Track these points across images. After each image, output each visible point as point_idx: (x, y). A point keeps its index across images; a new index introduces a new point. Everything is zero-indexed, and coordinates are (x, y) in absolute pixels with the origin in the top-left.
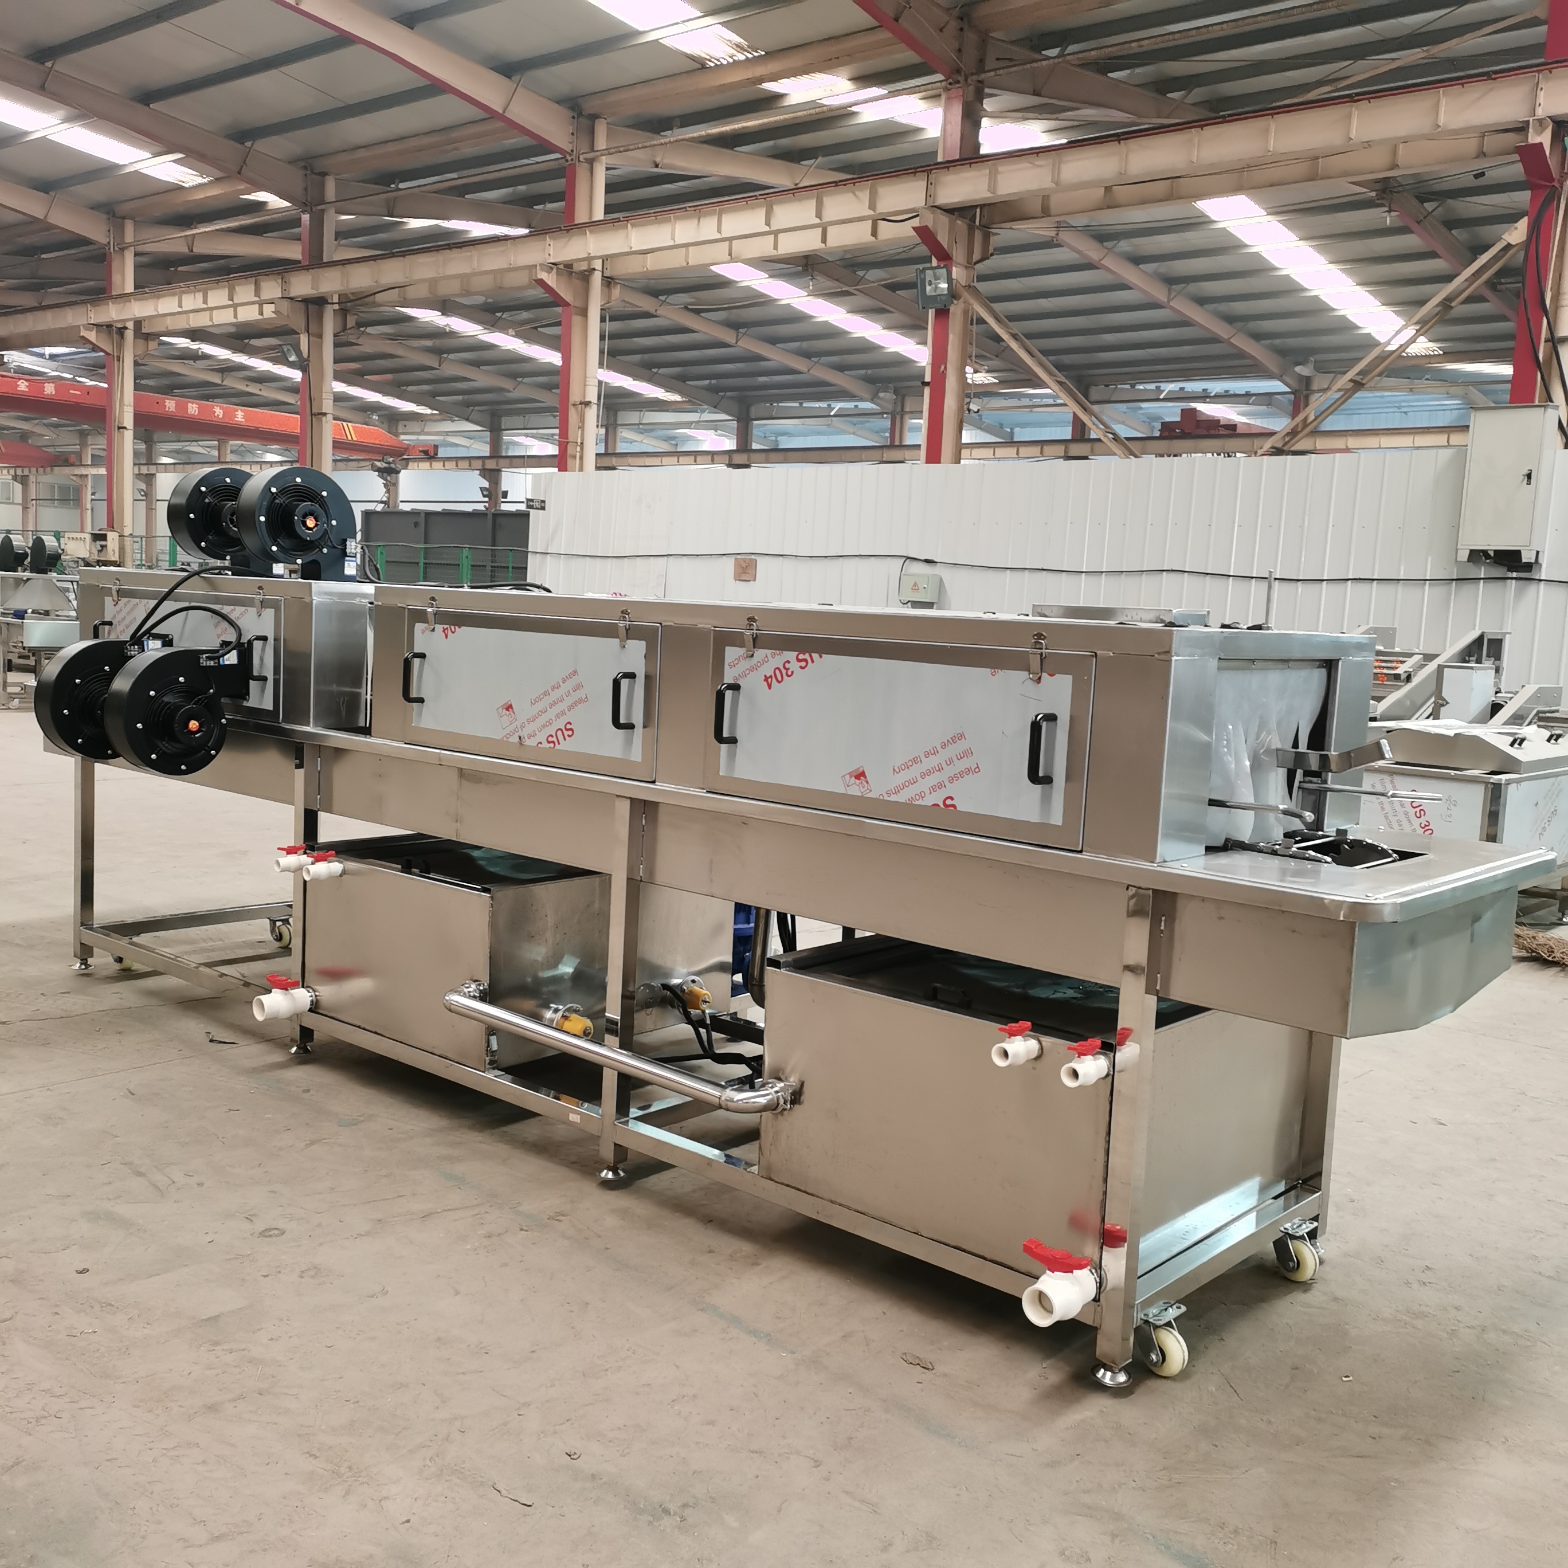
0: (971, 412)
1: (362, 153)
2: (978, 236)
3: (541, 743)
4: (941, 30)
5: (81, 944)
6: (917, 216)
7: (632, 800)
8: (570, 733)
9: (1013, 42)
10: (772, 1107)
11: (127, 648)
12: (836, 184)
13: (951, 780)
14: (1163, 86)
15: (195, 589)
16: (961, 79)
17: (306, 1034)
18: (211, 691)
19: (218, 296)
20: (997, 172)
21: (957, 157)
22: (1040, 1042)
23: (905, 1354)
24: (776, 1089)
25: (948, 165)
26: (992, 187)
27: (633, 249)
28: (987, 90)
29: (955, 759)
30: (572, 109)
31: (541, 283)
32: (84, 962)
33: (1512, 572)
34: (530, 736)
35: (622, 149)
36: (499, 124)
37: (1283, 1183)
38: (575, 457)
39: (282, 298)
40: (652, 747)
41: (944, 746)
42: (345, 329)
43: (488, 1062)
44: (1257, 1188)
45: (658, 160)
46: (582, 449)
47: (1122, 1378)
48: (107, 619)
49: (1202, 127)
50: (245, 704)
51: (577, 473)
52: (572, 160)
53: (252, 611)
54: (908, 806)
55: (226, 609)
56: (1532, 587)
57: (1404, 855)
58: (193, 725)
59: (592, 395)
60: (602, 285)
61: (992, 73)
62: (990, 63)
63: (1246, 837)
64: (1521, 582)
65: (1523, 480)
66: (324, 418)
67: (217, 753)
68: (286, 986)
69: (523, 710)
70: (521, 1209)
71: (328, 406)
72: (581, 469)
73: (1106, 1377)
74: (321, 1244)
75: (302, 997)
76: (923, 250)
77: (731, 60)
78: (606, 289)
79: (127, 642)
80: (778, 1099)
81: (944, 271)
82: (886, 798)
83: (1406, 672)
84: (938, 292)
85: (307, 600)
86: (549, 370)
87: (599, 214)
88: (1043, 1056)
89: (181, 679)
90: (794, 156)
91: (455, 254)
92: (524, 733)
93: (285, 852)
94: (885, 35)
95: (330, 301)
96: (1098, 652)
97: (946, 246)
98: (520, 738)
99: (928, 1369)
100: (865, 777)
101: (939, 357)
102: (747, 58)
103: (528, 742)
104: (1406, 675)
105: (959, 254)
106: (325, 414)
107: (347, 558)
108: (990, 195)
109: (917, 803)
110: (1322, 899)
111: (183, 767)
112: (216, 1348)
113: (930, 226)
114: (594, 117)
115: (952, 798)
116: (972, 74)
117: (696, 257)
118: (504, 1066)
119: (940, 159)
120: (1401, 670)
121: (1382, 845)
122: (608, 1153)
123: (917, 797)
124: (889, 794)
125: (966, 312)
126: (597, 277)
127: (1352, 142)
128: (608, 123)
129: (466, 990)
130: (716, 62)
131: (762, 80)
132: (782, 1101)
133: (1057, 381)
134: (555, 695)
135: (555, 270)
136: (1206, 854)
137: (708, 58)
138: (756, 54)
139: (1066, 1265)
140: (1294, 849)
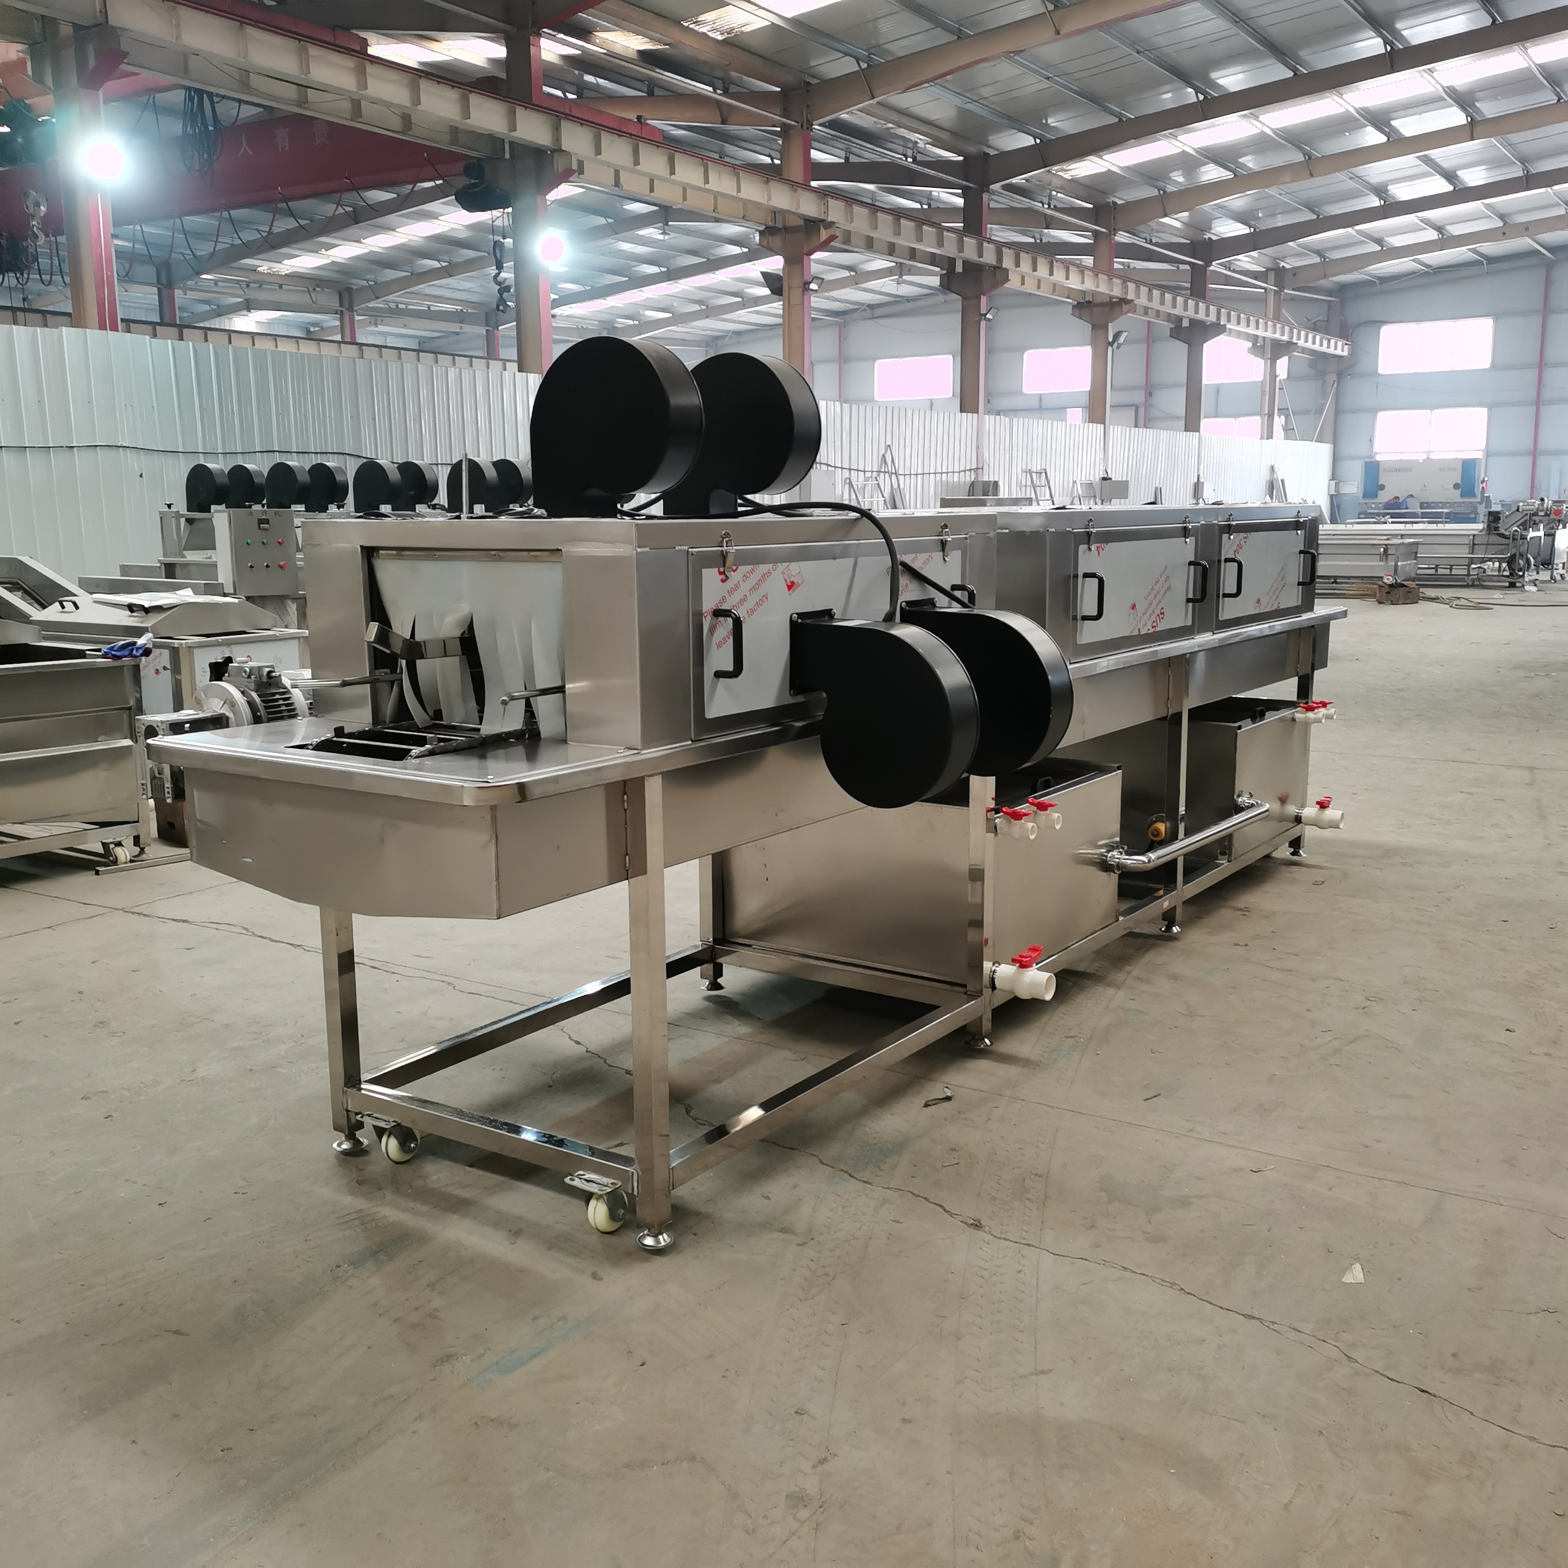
3: (1149, 630)
8: (1162, 616)
13: (1279, 593)
29: (1281, 581)
34: (1144, 626)
41: (1279, 575)
48: (707, 606)
53: (938, 556)
69: (1141, 606)
85: (991, 534)
92: (1140, 626)
98: (1139, 629)
103: (1142, 632)
134: (1157, 588)
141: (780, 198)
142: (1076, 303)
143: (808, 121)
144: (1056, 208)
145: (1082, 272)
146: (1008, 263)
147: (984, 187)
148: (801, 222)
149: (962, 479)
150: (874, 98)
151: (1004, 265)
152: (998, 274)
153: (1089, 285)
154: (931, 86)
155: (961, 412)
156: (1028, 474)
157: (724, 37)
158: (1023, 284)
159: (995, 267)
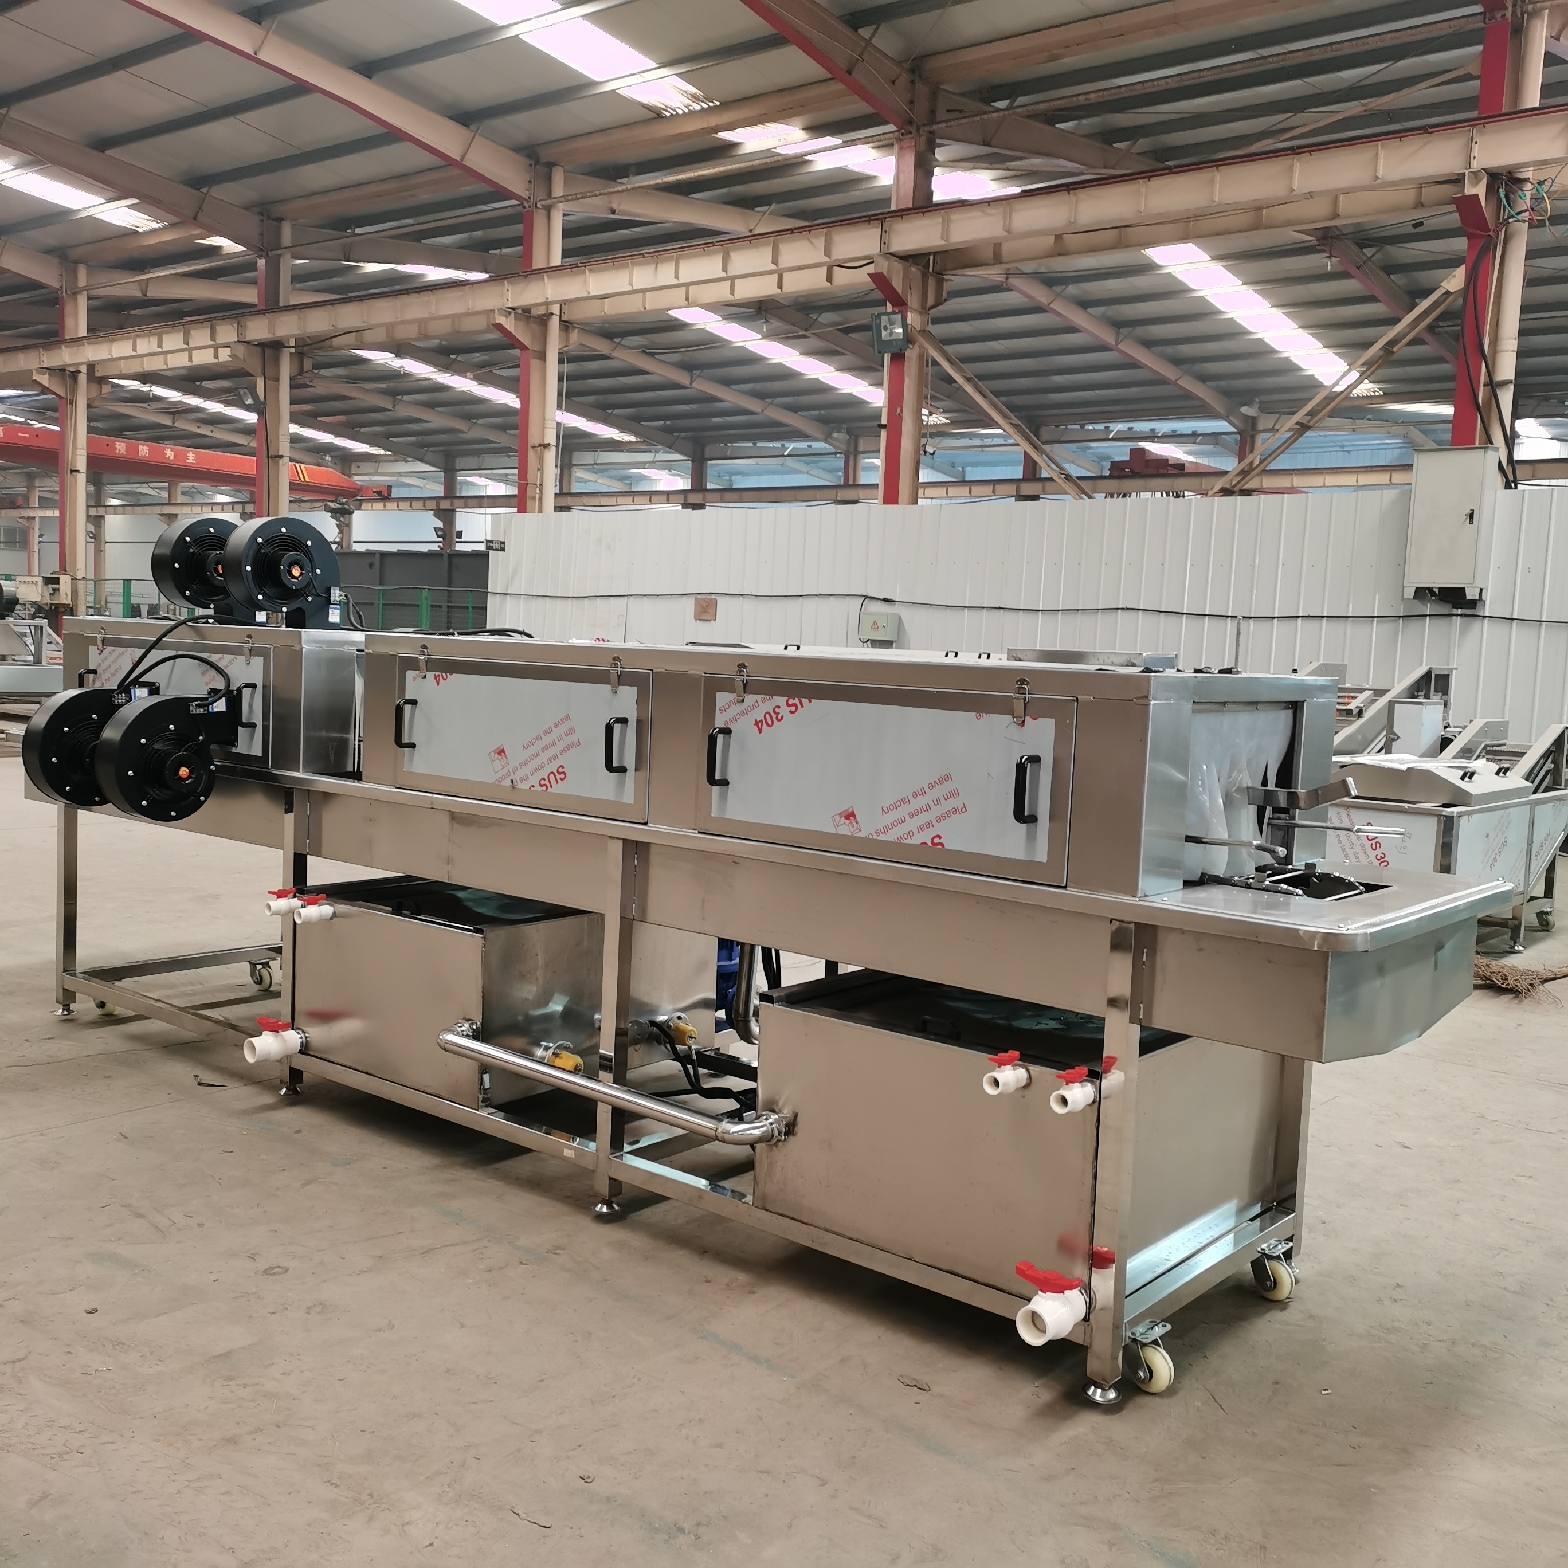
0: (927, 454)
1: (318, 200)
2: (932, 282)
3: (533, 786)
4: (893, 83)
5: (64, 989)
6: (873, 262)
7: (625, 841)
8: (562, 776)
9: (962, 95)
10: (767, 1139)
11: (114, 697)
12: (792, 231)
13: (939, 819)
14: (1109, 136)
15: (182, 637)
16: (913, 130)
17: (296, 1075)
18: (201, 738)
19: (173, 340)
20: (949, 221)
21: (911, 206)
22: (1028, 1071)
23: (902, 1376)
24: (770, 1121)
25: (902, 213)
26: (946, 234)
27: (591, 294)
28: (938, 141)
29: (942, 799)
30: (530, 157)
31: (499, 327)
32: (66, 1007)
33: (1457, 608)
34: (522, 780)
35: (578, 196)
36: (457, 172)
37: (1259, 1205)
38: (534, 498)
39: (239, 341)
40: (645, 790)
41: (931, 787)
42: (301, 373)
43: (481, 1099)
44: (1234, 1209)
45: (614, 206)
46: (541, 491)
47: (1112, 1395)
48: (91, 668)
49: (1149, 178)
50: (234, 750)
51: (536, 514)
52: (529, 207)
53: (241, 659)
54: (897, 845)
55: (214, 658)
56: (1477, 624)
57: (1370, 888)
58: (184, 771)
59: (551, 438)
60: (560, 329)
61: (943, 125)
62: (941, 115)
63: (1220, 871)
64: (1466, 619)
65: (1466, 519)
66: (281, 461)
67: (206, 799)
68: (276, 1028)
69: (516, 754)
70: (519, 1243)
71: (284, 448)
72: (540, 511)
73: (1097, 1394)
74: (325, 1281)
75: (293, 1038)
76: (878, 295)
77: (686, 110)
78: (563, 334)
79: (115, 690)
80: (773, 1130)
81: (899, 317)
82: (875, 837)
83: (1357, 707)
84: (893, 337)
85: (297, 648)
86: (506, 411)
87: (557, 260)
88: (1032, 1085)
89: (171, 727)
90: (748, 203)
91: (413, 298)
92: (516, 777)
93: (275, 896)
94: (838, 86)
95: (286, 345)
96: (1079, 697)
97: (900, 292)
98: (512, 781)
99: (924, 1390)
100: (855, 817)
101: (895, 399)
102: (703, 108)
103: (520, 786)
104: (1358, 710)
105: (913, 300)
106: (281, 457)
107: (331, 606)
108: (943, 243)
109: (905, 842)
110: (1298, 930)
111: (173, 813)
112: (230, 1383)
113: (885, 273)
114: (551, 165)
115: (939, 837)
116: (924, 125)
117: (654, 302)
118: (495, 1103)
119: (893, 208)
120: (1353, 705)
121: (1349, 878)
122: (603, 1187)
123: (906, 836)
124: (878, 834)
125: (921, 357)
126: (555, 322)
127: (1294, 193)
128: (565, 171)
129: (459, 1029)
130: (672, 111)
131: (717, 129)
132: (776, 1133)
133: (1012, 424)
134: (547, 740)
135: (513, 315)
136: (1184, 888)
137: (664, 107)
138: (711, 104)
139: (1057, 1285)
140: (1267, 883)
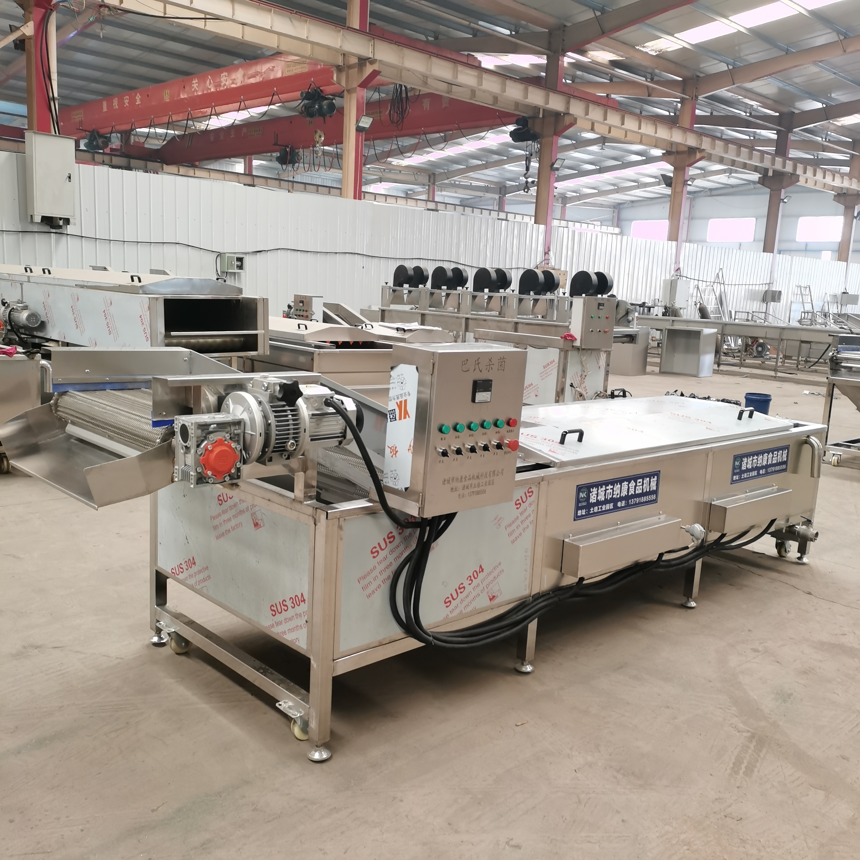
33: (53, 229)
56: (64, 238)
64: (57, 235)
65: (67, 178)
141: (677, 137)
142: (836, 194)
143: (696, 96)
144: (829, 141)
145: (842, 177)
146: (799, 171)
147: (790, 130)
148: (687, 149)
149: (761, 289)
150: (734, 84)
151: (797, 173)
152: (793, 177)
153: (846, 184)
154: (769, 78)
155: (764, 252)
156: (799, 288)
157: (656, 54)
158: (806, 182)
159: (791, 174)
